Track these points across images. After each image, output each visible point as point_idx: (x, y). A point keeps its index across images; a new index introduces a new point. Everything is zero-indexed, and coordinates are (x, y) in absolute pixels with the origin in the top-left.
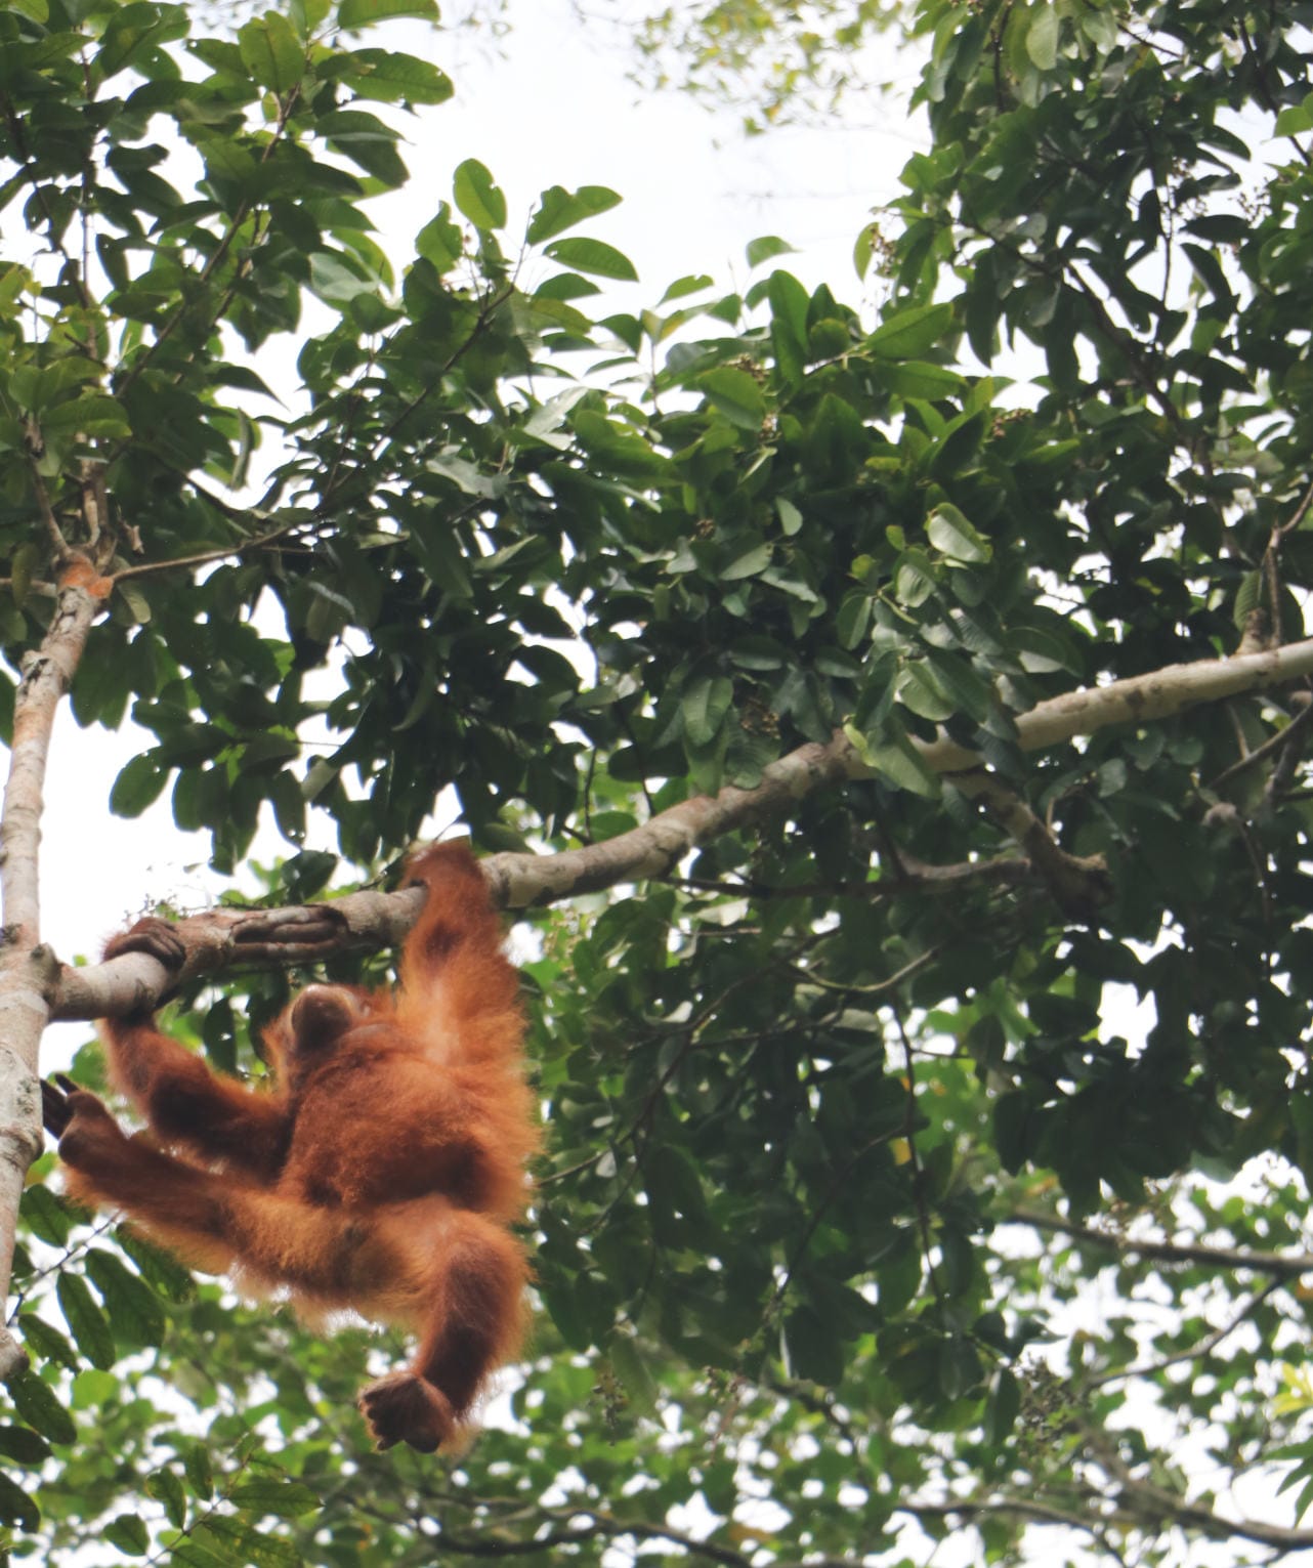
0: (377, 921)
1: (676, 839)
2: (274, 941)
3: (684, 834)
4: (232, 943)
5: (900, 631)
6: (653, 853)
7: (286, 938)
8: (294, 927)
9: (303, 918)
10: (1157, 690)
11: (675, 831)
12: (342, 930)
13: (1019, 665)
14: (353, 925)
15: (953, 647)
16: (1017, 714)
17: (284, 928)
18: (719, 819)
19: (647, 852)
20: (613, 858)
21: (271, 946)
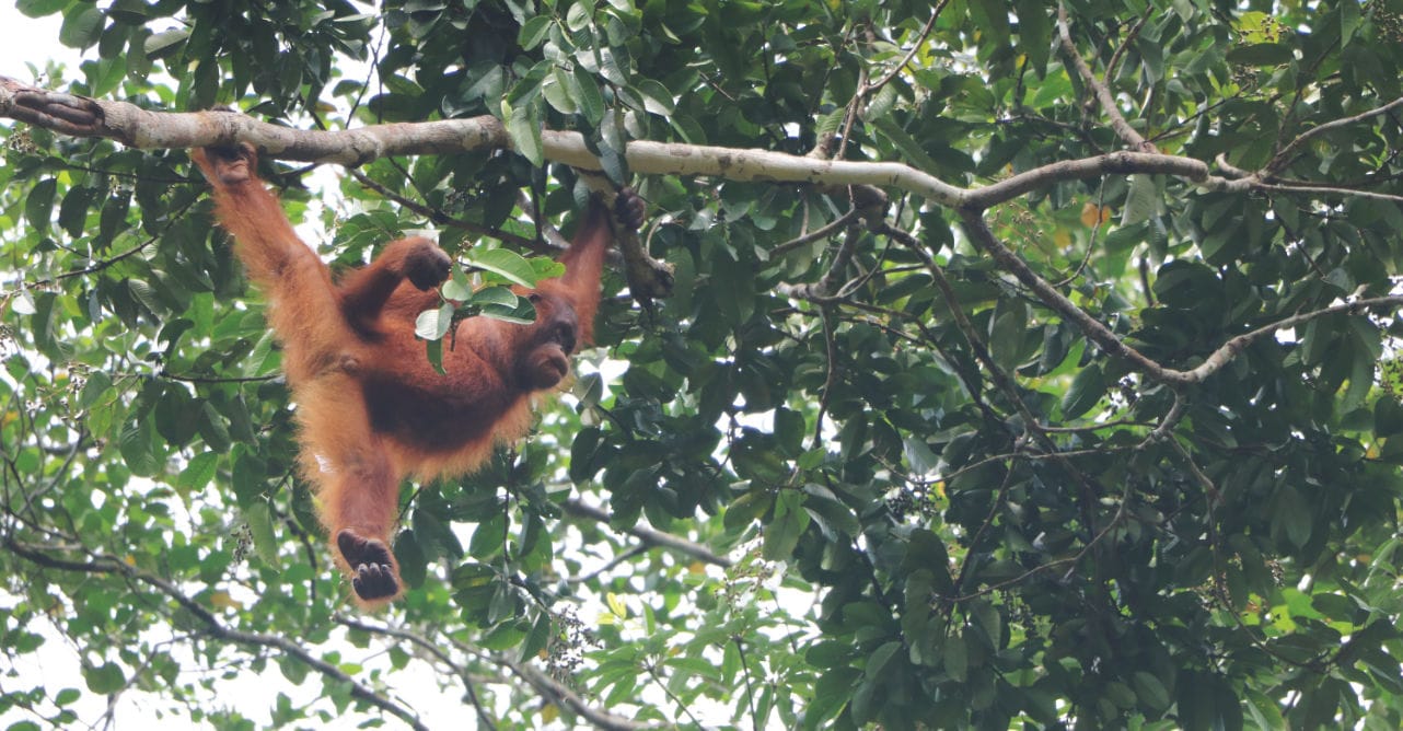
0: (128, 125)
1: (369, 146)
2: (45, 112)
3: (376, 145)
4: (13, 102)
5: (562, 49)
6: (348, 149)
7: (55, 114)
8: (65, 108)
9: (73, 104)
10: (741, 161)
11: (370, 140)
12: (99, 122)
13: (642, 104)
14: (108, 122)
15: (593, 71)
16: (632, 139)
17: (57, 106)
18: (404, 144)
19: (344, 148)
20: (318, 143)
21: (42, 115)
